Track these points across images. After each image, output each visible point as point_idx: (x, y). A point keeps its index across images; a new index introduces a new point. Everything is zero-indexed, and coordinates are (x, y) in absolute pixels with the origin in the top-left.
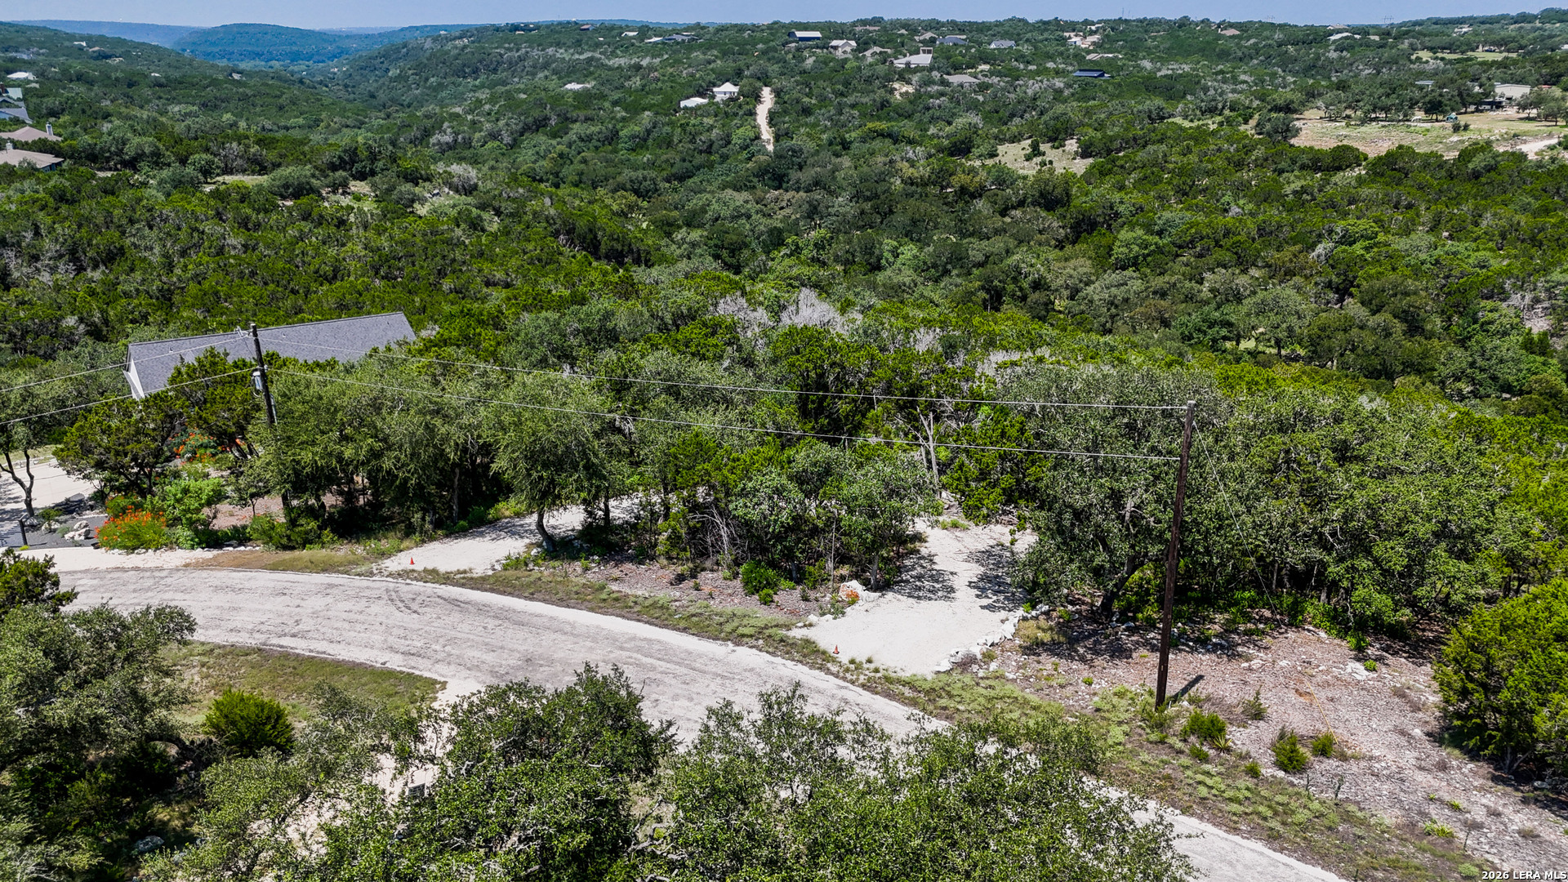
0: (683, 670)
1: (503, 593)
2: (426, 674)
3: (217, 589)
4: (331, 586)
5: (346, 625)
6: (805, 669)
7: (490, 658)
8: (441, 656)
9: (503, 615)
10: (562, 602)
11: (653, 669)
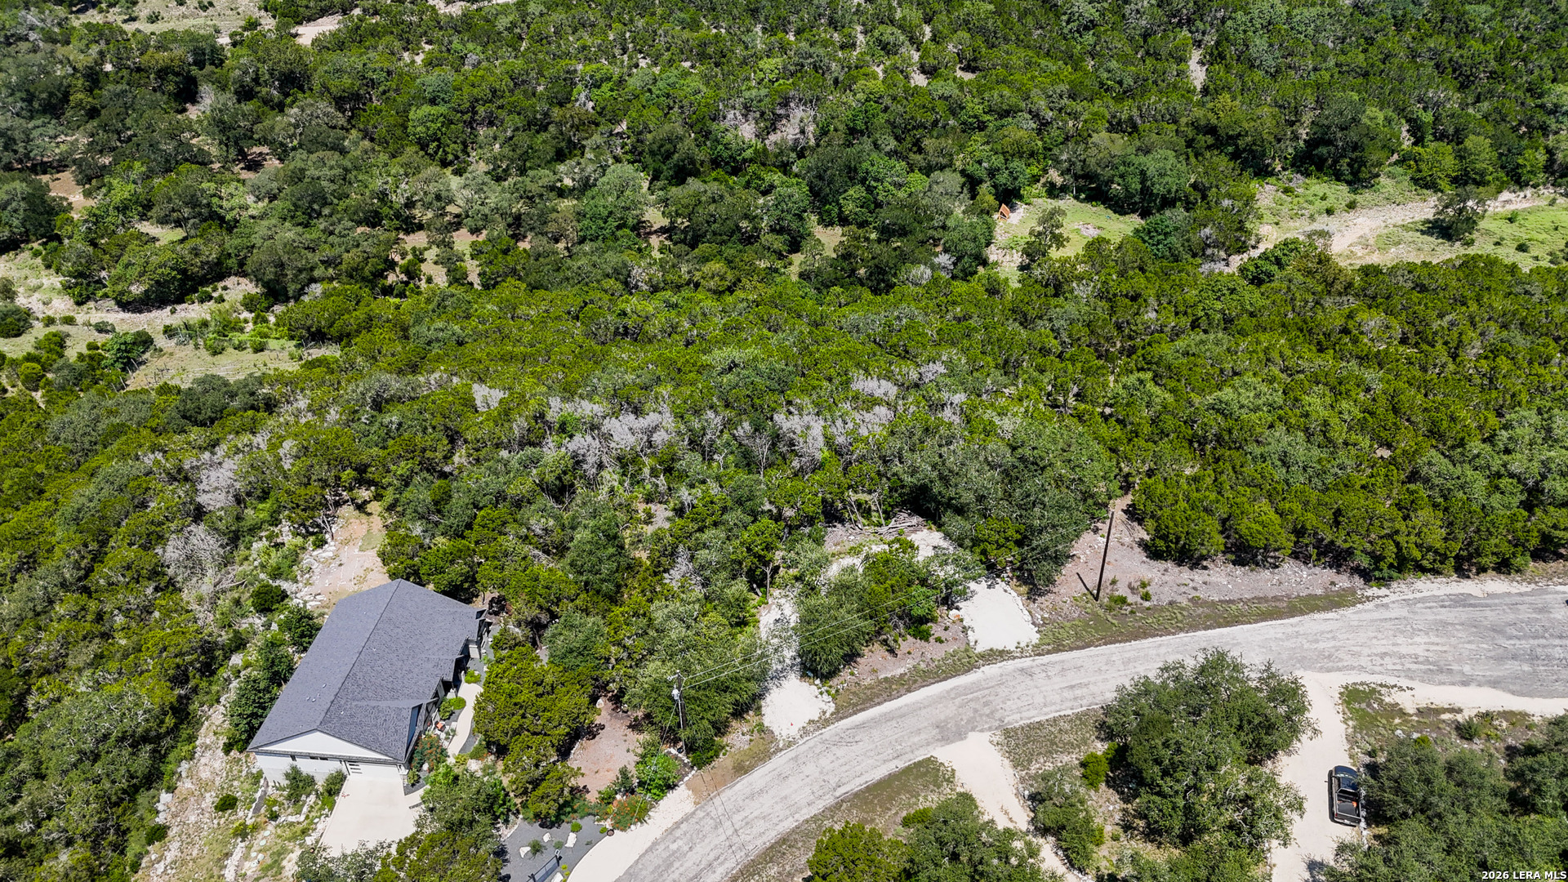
0: (987, 692)
1: (863, 710)
2: (920, 759)
3: (752, 796)
4: (795, 759)
5: (847, 767)
6: (1010, 662)
7: (923, 736)
8: (908, 749)
9: (887, 718)
10: (890, 698)
11: (978, 698)
